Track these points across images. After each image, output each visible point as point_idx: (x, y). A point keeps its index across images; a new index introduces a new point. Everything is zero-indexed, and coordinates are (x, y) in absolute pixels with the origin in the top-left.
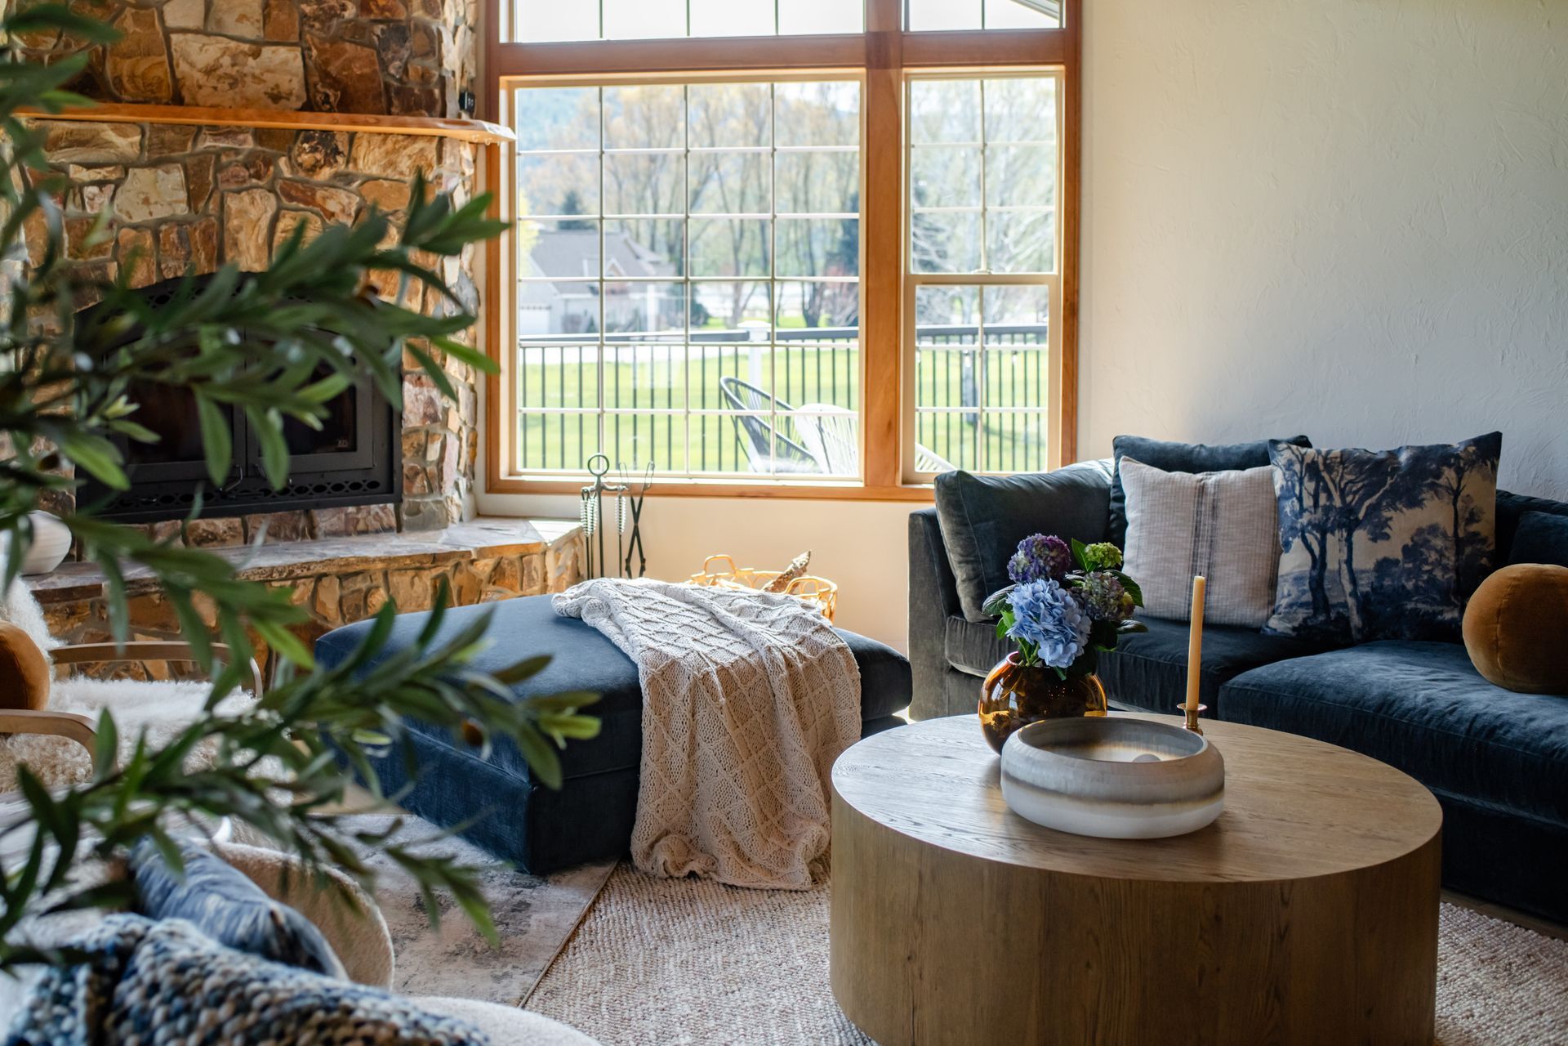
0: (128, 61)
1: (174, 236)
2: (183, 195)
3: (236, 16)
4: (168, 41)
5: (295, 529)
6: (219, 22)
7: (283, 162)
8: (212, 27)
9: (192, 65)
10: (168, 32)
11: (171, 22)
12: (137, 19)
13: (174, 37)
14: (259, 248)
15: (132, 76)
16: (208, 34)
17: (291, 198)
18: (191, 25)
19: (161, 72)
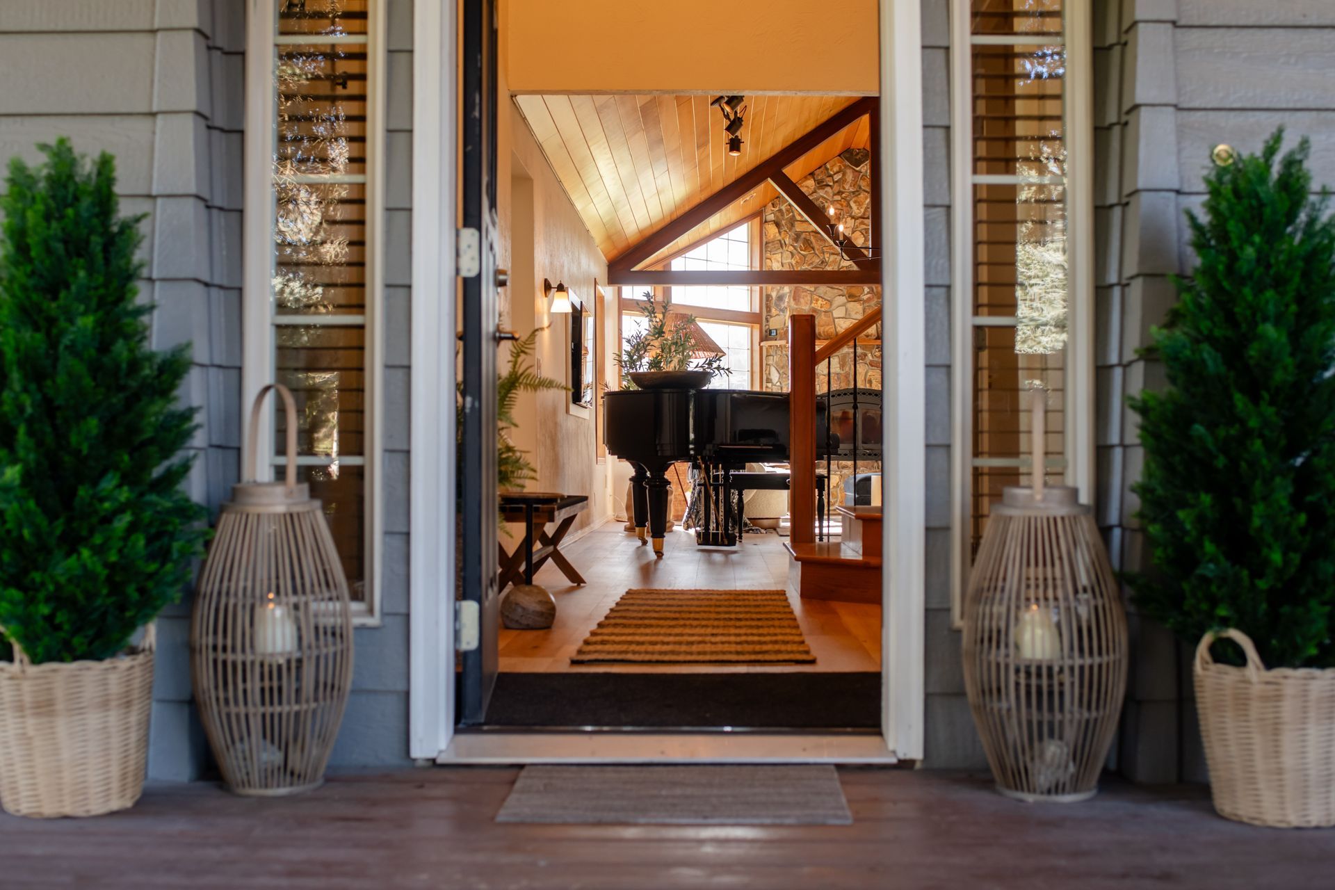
0: (823, 328)
1: (836, 378)
2: (838, 365)
3: (854, 313)
4: (834, 321)
5: (873, 466)
6: (849, 314)
7: (869, 355)
8: (847, 317)
9: (841, 328)
10: (834, 319)
11: (835, 315)
12: (825, 315)
13: (836, 320)
14: (862, 381)
15: (824, 332)
16: (846, 318)
17: (872, 366)
18: (841, 316)
19: (832, 330)
